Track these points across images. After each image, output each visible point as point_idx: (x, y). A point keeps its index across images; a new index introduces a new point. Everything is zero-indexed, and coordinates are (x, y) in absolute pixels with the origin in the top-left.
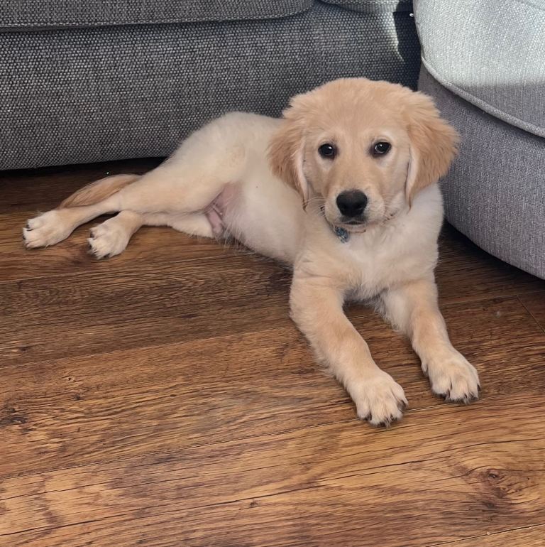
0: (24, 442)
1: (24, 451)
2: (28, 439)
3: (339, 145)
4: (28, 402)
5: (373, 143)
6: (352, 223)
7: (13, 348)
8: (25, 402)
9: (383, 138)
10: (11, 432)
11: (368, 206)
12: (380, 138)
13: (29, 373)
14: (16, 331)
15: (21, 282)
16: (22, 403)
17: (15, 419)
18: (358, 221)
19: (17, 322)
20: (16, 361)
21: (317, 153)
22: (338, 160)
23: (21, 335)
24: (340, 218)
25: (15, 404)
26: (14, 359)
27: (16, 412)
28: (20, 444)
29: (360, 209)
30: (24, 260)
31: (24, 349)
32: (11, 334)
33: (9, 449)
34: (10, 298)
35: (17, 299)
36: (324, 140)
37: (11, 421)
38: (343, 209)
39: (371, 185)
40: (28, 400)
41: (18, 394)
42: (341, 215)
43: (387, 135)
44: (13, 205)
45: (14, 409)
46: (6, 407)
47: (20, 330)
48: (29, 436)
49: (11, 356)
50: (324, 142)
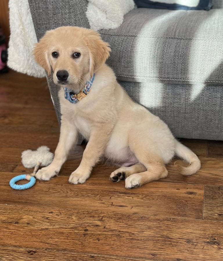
0: (219, 253)
1: (218, 257)
2: (221, 252)
3: (60, 52)
4: (221, 237)
5: (73, 52)
6: (63, 84)
7: (216, 214)
8: (220, 237)
9: (78, 51)
10: (214, 247)
11: (69, 77)
12: (76, 51)
13: (221, 225)
14: (217, 207)
15: (220, 187)
16: (219, 237)
17: (216, 243)
18: (64, 83)
19: (218, 203)
20: (217, 219)
21: (51, 55)
22: (59, 58)
23: (219, 209)
24: (58, 82)
25: (216, 237)
26: (216, 218)
27: (216, 240)
28: (217, 254)
29: (65, 78)
30: (221, 178)
31: (220, 215)
32: (215, 207)
33: (213, 255)
34: (215, 193)
35: (218, 194)
36: (54, 50)
37: (214, 243)
38: (59, 78)
39: (71, 69)
40: (221, 236)
41: (217, 233)
42: (58, 80)
43: (79, 50)
44: (217, 155)
45: (215, 239)
46: (212, 237)
47: (218, 207)
48: (221, 251)
49: (215, 217)
50: (54, 51)
